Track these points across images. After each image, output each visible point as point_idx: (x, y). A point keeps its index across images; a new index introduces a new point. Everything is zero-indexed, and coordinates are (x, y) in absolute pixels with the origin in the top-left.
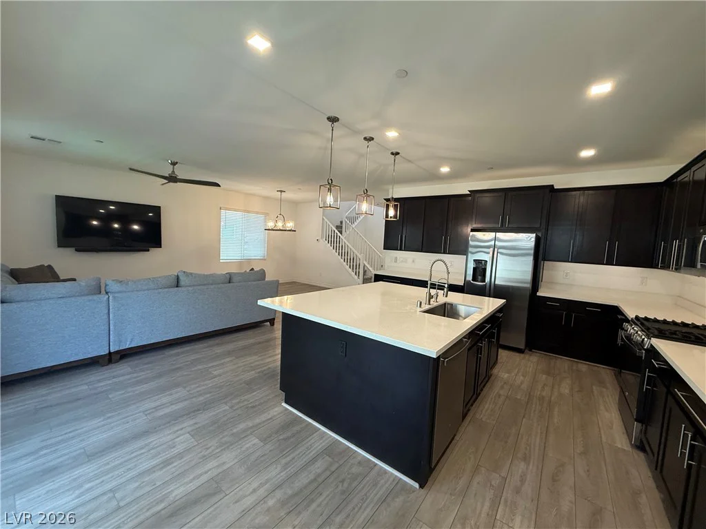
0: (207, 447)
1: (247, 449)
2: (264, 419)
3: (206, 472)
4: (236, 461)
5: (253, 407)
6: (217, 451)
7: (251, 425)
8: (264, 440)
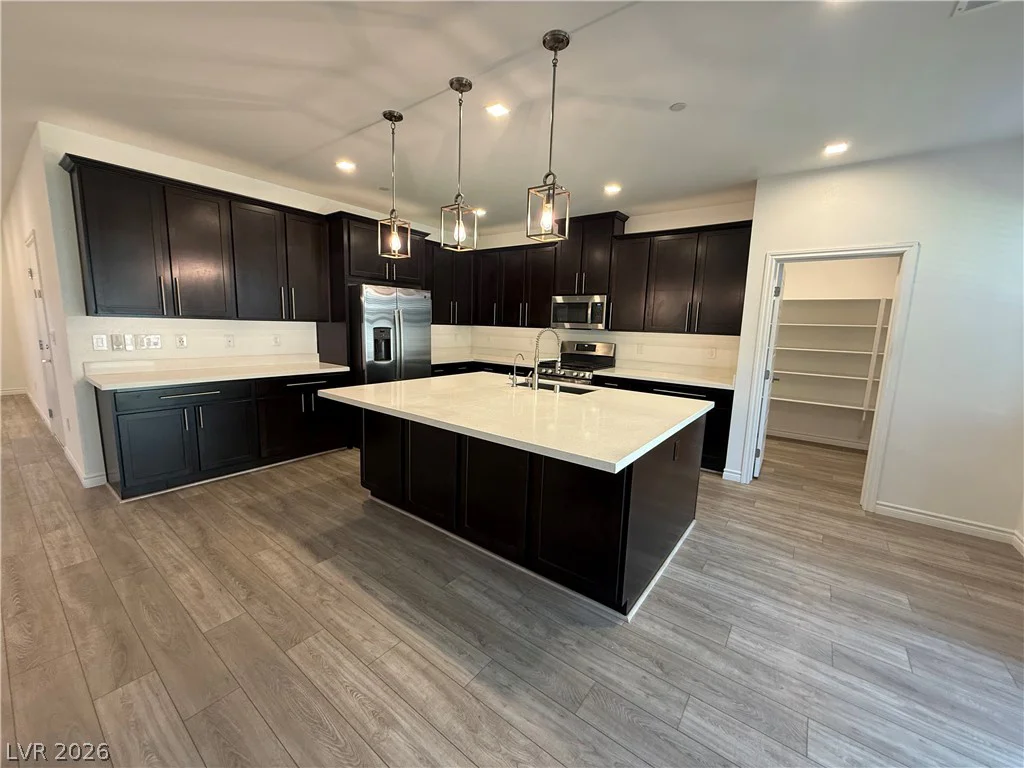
0: (800, 700)
1: (757, 643)
2: (683, 639)
3: (834, 678)
4: (786, 650)
5: (660, 666)
6: (794, 681)
7: (708, 653)
8: (727, 629)
